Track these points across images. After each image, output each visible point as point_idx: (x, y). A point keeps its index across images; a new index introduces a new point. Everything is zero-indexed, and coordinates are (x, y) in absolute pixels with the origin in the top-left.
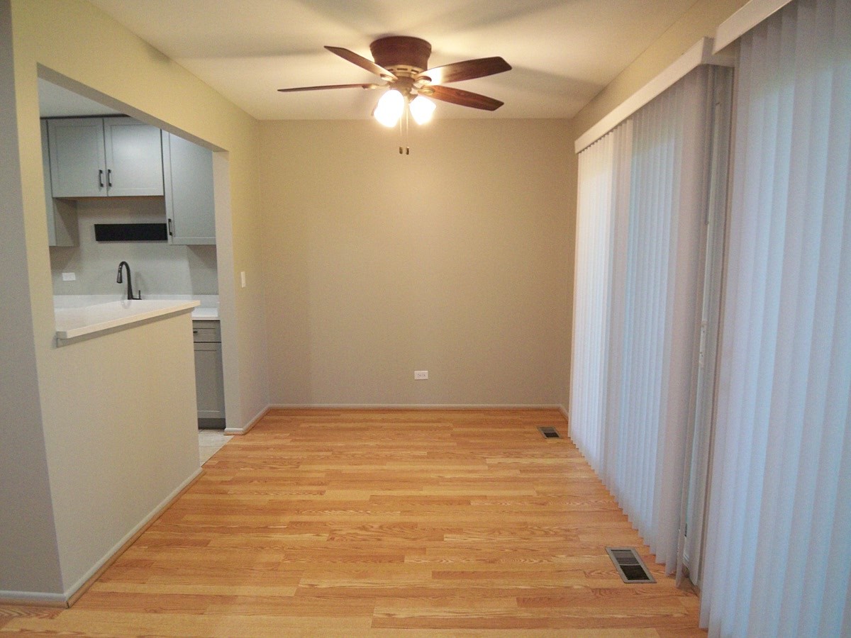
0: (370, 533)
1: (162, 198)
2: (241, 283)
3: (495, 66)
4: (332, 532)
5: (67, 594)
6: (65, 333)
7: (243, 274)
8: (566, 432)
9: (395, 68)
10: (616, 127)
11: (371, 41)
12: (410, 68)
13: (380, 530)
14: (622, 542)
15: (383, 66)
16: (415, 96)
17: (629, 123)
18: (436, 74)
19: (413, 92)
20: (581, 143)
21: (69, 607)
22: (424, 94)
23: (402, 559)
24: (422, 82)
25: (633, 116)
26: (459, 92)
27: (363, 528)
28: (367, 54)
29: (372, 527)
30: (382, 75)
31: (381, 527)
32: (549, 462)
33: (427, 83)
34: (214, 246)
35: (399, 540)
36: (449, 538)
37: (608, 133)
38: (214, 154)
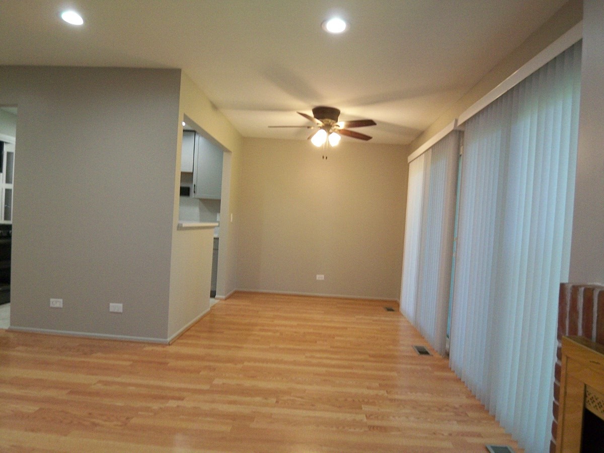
0: (299, 335)
1: (192, 174)
2: (230, 219)
3: (370, 123)
4: (281, 333)
5: (169, 339)
6: (182, 225)
7: (232, 215)
8: (399, 310)
9: (324, 120)
10: (425, 152)
11: (313, 108)
12: (330, 121)
14: (420, 344)
15: (318, 119)
16: (331, 133)
17: (431, 150)
18: (341, 124)
19: (331, 131)
20: (410, 158)
21: (169, 345)
22: (336, 132)
23: (315, 342)
24: (335, 127)
25: (432, 147)
26: (352, 132)
27: (296, 333)
28: (311, 114)
29: (300, 333)
30: (318, 124)
31: (304, 333)
32: (387, 319)
33: (337, 128)
34: (220, 201)
35: (314, 337)
36: (337, 338)
37: (422, 154)
38: (224, 153)
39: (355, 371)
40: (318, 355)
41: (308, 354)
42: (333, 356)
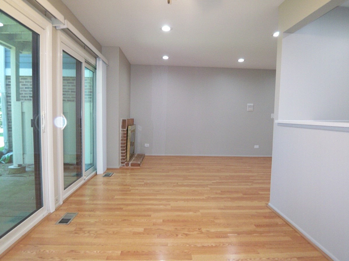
0: (182, 232)
4: (202, 233)
13: (177, 234)
23: (163, 221)
27: (187, 235)
29: (182, 235)
31: (177, 235)
35: (166, 229)
36: (141, 230)
39: (139, 197)
40: (161, 207)
41: (169, 207)
42: (149, 207)
